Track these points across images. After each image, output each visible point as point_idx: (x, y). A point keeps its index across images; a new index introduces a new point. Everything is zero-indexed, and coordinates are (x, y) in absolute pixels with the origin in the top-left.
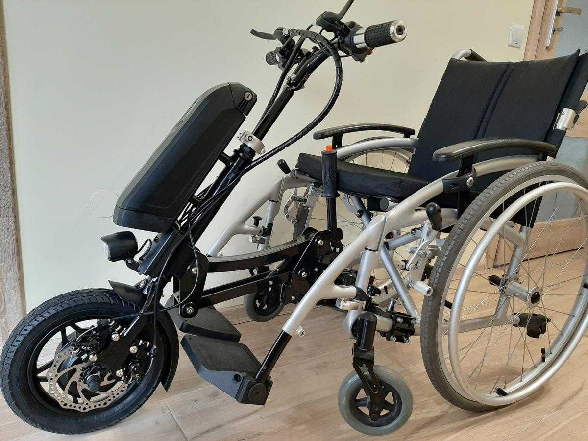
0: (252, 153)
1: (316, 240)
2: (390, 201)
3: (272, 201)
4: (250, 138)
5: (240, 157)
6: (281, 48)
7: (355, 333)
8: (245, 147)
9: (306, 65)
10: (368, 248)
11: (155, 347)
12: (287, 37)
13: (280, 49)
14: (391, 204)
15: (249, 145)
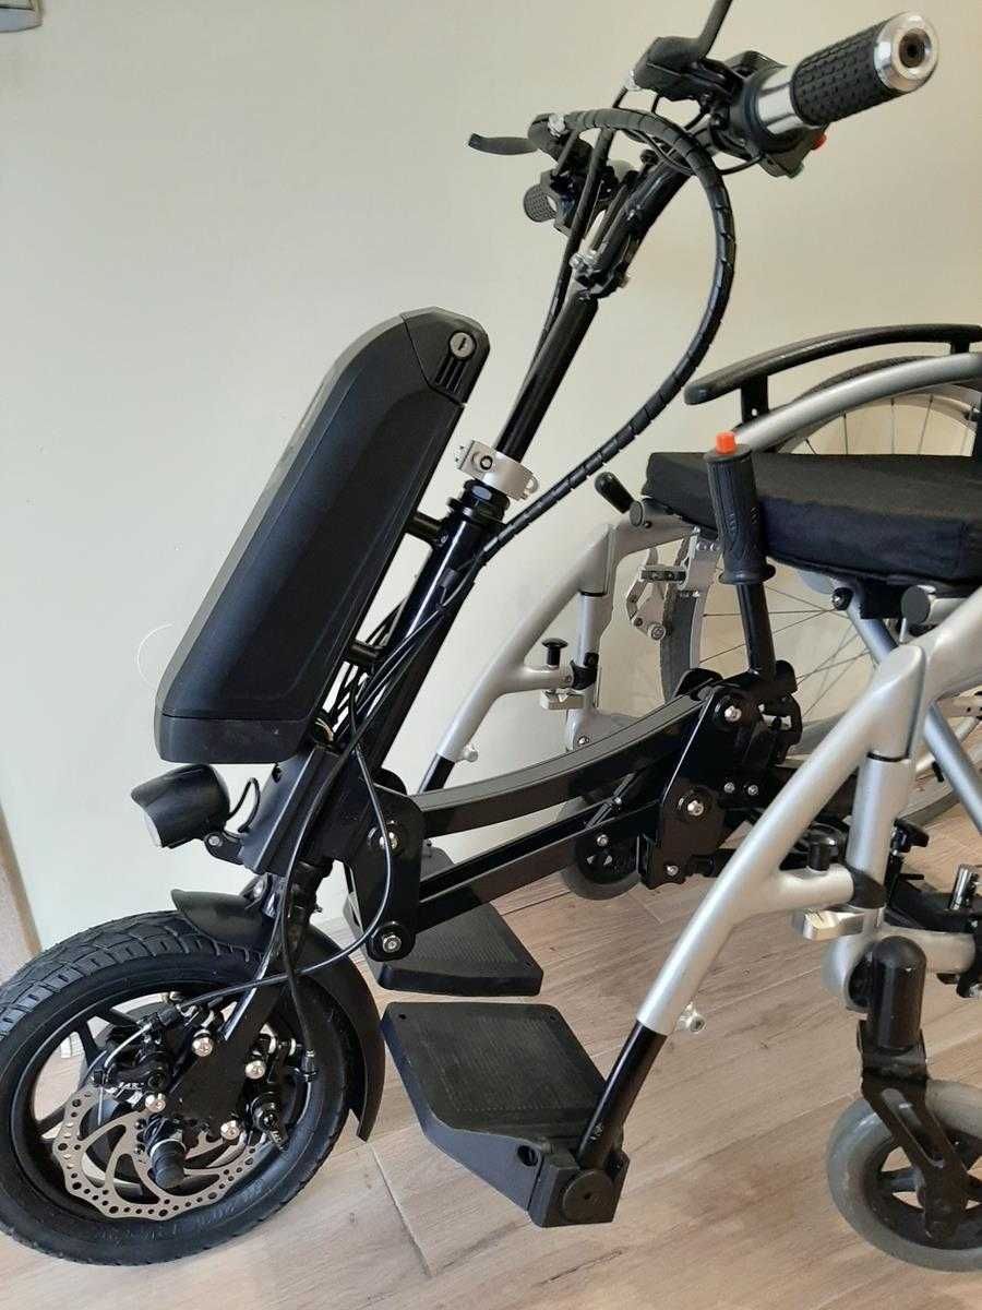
0: (499, 500)
1: (717, 708)
2: (933, 593)
3: (590, 595)
4: (486, 463)
5: (466, 518)
6: (555, 174)
7: (859, 997)
8: (477, 490)
9: (625, 216)
10: (877, 753)
11: (310, 1054)
12: (562, 139)
13: (552, 177)
14: (936, 603)
15: (489, 479)
